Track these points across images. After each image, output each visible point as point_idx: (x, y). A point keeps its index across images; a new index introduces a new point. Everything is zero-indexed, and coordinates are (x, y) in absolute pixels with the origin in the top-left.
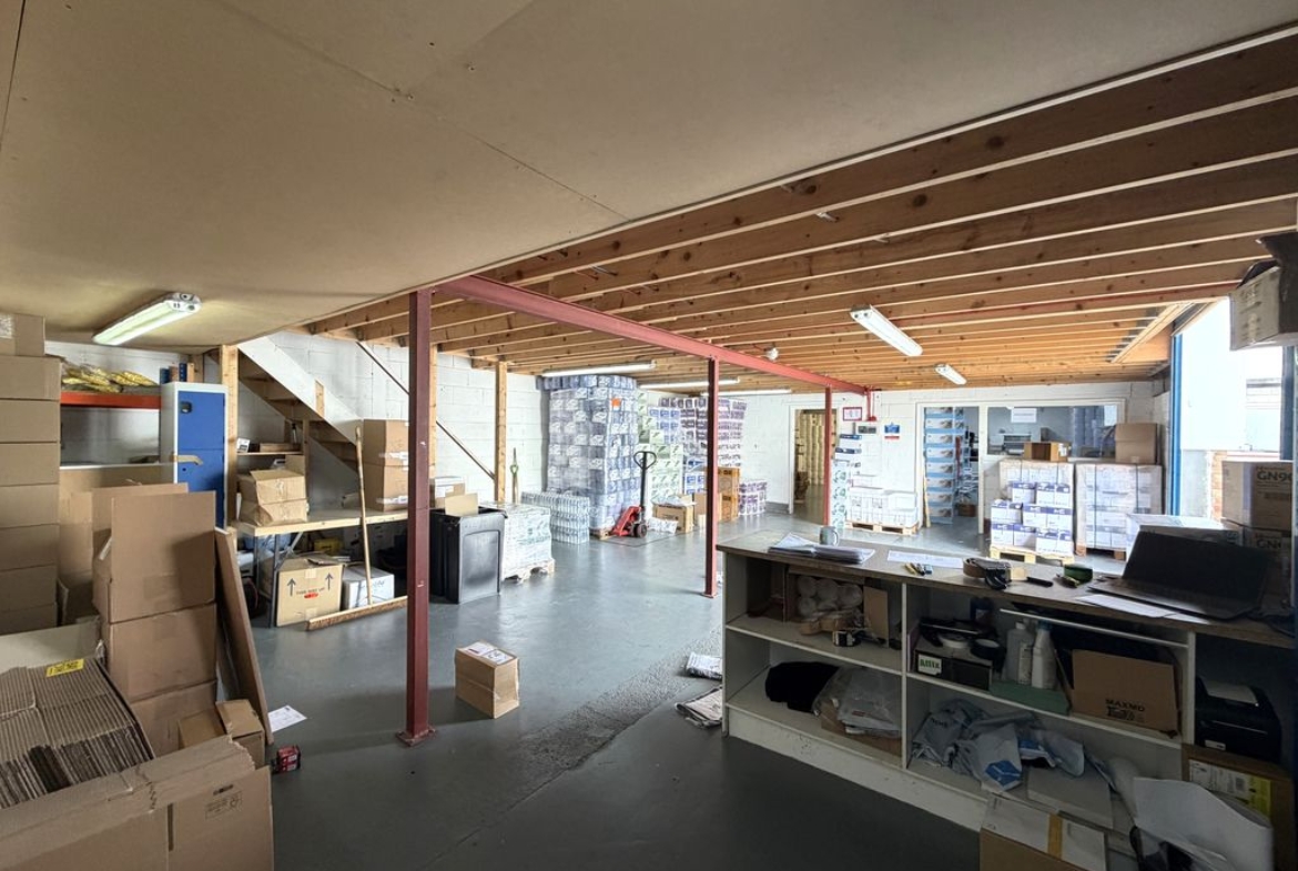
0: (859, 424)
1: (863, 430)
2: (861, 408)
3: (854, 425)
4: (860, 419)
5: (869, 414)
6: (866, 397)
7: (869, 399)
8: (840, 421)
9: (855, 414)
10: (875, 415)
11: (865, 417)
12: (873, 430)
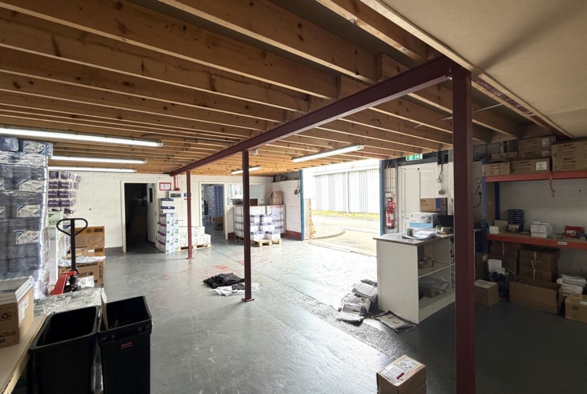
0: (170, 192)
1: (173, 196)
2: (170, 183)
3: (168, 193)
4: (170, 190)
5: (175, 187)
6: (173, 177)
7: (175, 179)
8: (158, 191)
9: (167, 187)
10: (179, 187)
11: (173, 189)
12: (179, 196)
